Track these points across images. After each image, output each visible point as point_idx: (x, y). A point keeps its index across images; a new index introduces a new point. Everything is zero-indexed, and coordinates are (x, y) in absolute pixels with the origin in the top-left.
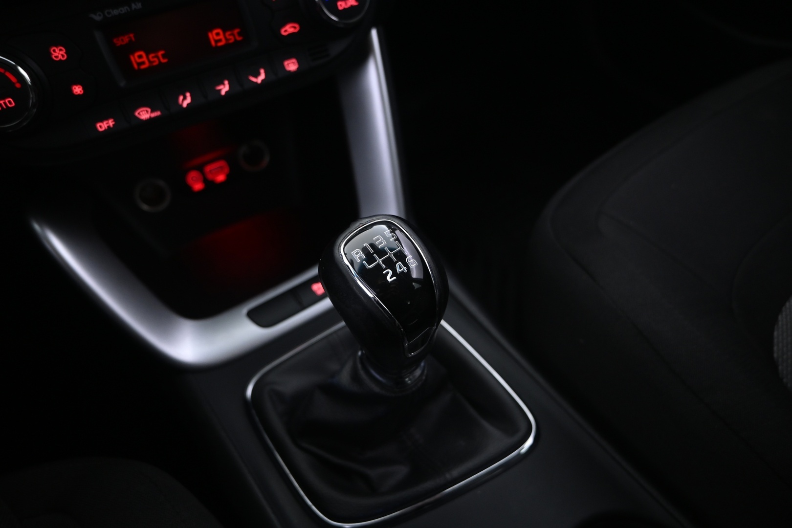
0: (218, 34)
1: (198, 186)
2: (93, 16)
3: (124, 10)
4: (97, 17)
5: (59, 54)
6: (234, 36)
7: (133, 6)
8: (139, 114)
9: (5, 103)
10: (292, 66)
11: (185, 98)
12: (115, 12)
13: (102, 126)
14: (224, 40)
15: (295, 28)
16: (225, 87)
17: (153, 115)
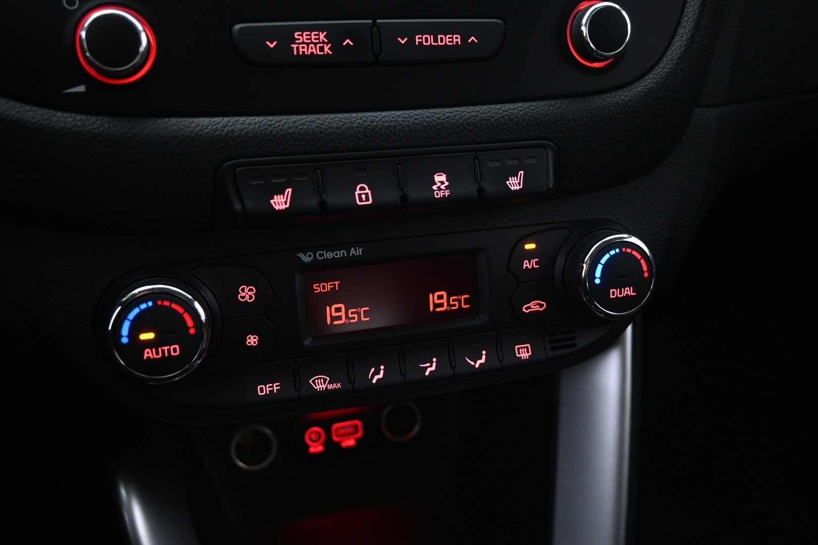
0: (440, 297)
1: (316, 448)
2: (301, 255)
3: (340, 254)
4: (306, 258)
5: (247, 294)
6: (459, 302)
7: (353, 251)
8: (314, 382)
9: (169, 350)
10: (524, 353)
11: (377, 372)
12: (329, 255)
13: (264, 390)
14: (445, 305)
15: (541, 306)
16: (431, 366)
17: (330, 387)
